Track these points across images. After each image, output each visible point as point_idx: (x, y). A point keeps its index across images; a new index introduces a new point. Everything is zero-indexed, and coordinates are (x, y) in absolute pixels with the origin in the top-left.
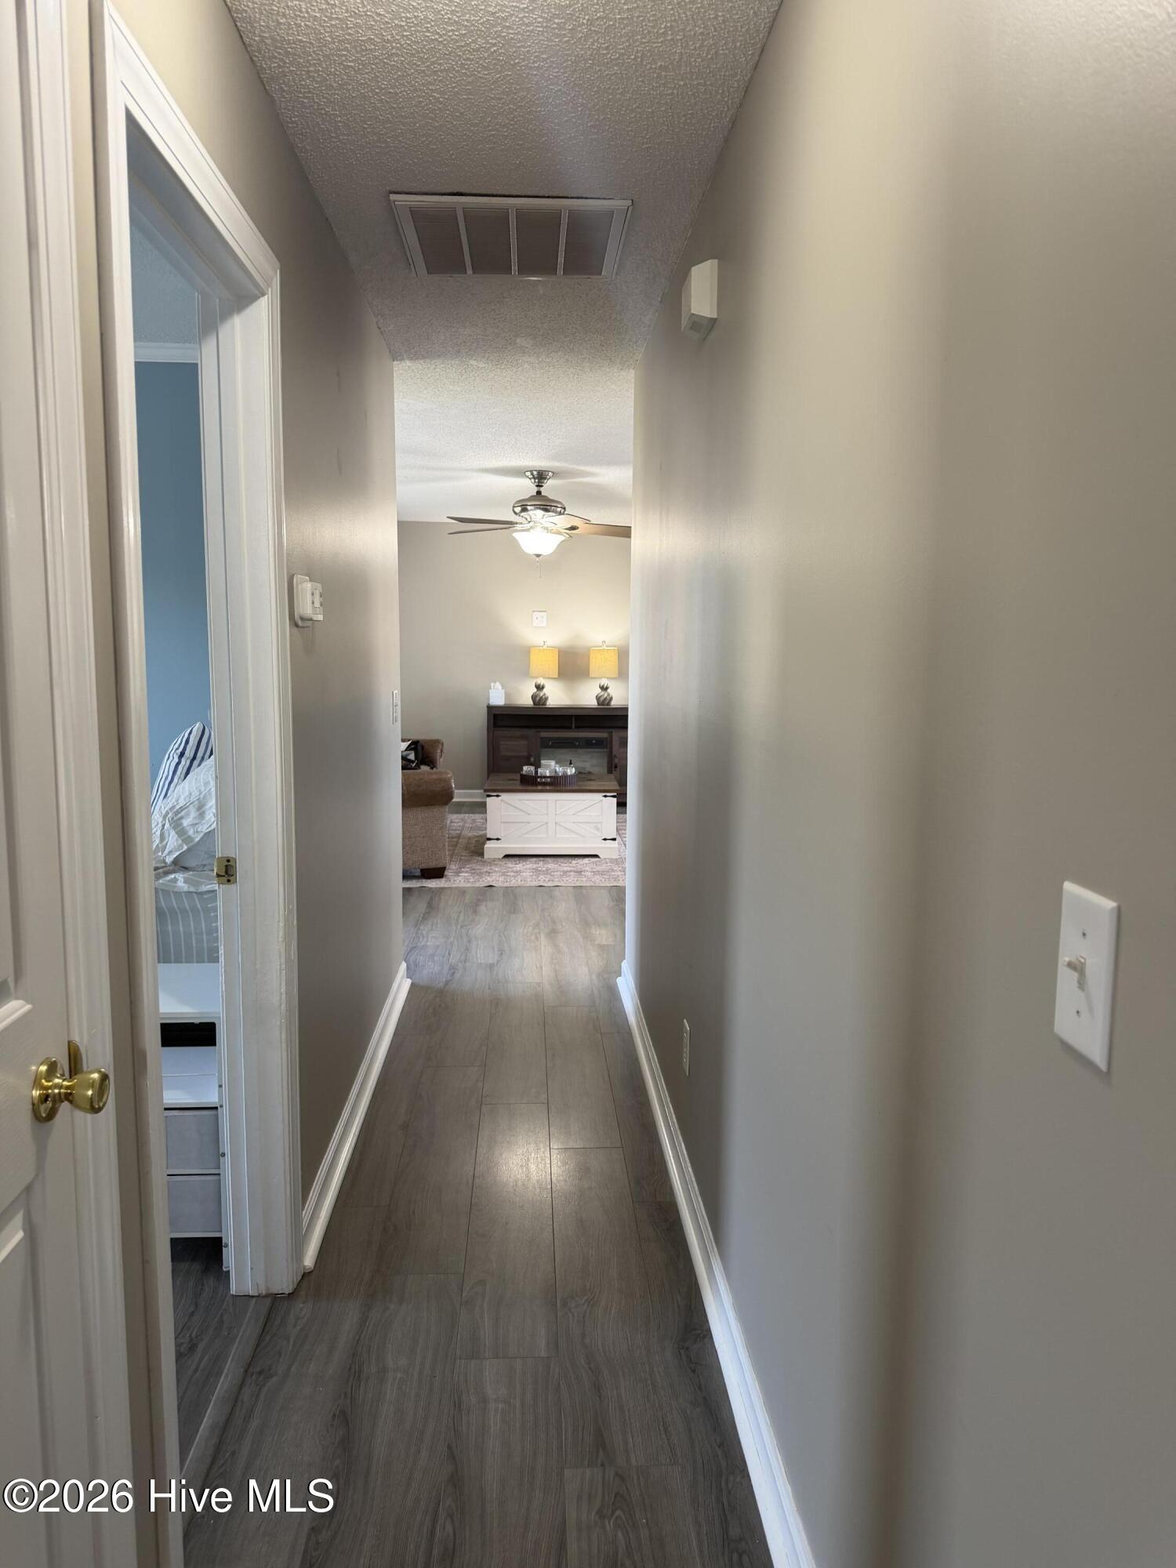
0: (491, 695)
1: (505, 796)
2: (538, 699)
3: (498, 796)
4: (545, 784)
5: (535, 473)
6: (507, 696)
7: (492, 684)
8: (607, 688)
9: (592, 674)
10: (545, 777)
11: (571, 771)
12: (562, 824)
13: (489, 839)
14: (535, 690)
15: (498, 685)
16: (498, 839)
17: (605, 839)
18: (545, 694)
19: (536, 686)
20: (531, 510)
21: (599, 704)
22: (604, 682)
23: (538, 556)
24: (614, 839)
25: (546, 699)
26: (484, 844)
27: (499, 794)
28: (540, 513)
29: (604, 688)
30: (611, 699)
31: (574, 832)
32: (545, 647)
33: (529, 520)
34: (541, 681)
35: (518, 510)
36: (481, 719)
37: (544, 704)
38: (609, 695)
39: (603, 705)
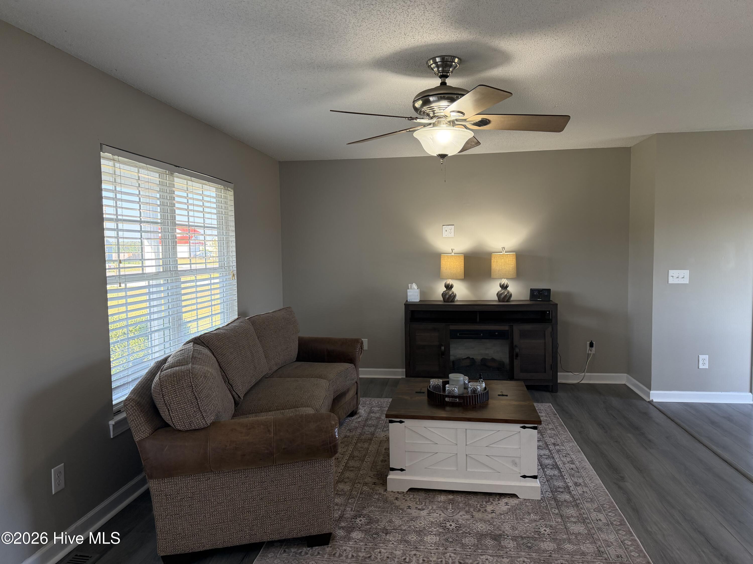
0: (409, 294)
1: (408, 423)
2: (447, 296)
3: (401, 422)
4: (453, 405)
5: (438, 60)
6: (422, 293)
7: (409, 285)
8: (507, 287)
9: (493, 275)
10: (454, 397)
11: (481, 386)
12: (473, 456)
13: (393, 469)
14: (445, 289)
15: (414, 286)
16: (402, 470)
17: (524, 477)
18: (453, 293)
19: (445, 287)
20: (434, 102)
21: (499, 300)
22: (504, 281)
23: (443, 156)
24: (535, 477)
25: (455, 296)
26: (387, 476)
27: (403, 420)
28: (444, 103)
29: (504, 287)
30: (511, 296)
31: (487, 466)
32: (453, 254)
33: (431, 115)
34: (450, 282)
35: (418, 104)
36: (401, 313)
37: (453, 301)
38: (508, 292)
39: (503, 302)
